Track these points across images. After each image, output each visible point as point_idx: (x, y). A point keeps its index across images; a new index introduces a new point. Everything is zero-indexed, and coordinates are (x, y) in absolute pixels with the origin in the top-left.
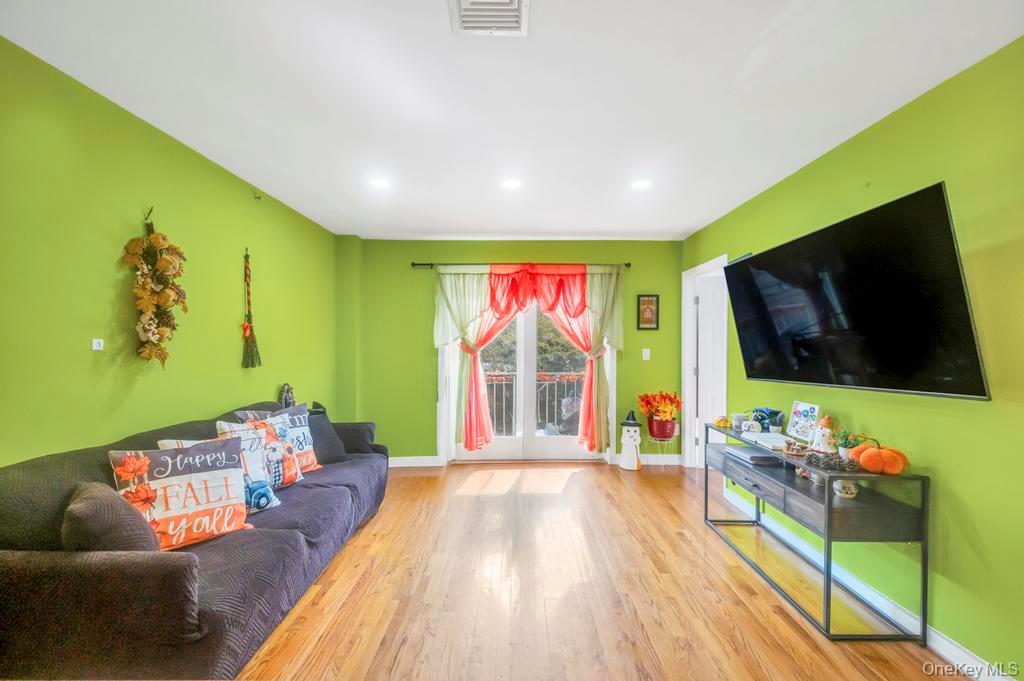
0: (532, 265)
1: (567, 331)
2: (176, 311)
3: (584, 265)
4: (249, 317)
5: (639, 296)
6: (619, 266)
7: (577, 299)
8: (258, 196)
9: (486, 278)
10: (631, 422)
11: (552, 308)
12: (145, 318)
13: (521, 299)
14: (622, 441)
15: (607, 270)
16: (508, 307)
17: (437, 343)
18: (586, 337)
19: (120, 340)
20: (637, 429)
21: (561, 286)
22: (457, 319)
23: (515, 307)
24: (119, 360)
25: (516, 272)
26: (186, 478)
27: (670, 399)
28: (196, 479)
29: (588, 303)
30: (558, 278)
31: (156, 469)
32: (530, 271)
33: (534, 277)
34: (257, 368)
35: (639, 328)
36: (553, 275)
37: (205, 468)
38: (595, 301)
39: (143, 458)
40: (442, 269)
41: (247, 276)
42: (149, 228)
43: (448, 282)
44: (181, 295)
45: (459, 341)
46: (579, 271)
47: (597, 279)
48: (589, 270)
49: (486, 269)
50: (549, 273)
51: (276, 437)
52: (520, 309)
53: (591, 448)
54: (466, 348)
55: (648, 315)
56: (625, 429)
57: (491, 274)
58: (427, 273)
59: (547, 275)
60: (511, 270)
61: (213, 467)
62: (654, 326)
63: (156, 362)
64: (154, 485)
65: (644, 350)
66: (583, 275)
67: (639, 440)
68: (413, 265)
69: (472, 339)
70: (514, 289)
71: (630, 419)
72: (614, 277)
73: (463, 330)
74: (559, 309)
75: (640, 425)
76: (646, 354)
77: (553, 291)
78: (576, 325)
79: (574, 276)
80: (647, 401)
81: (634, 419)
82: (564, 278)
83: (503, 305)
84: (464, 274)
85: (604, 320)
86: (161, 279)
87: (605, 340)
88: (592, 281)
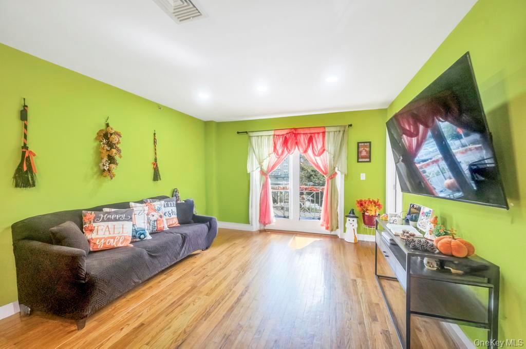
0: (295, 129)
1: (314, 163)
2: (117, 157)
3: (324, 127)
4: (156, 160)
5: (358, 143)
6: (345, 127)
7: (320, 146)
8: (160, 107)
9: (272, 138)
10: (351, 215)
11: (305, 151)
12: (104, 161)
13: (289, 148)
14: (346, 226)
15: (338, 129)
16: (283, 152)
17: (249, 171)
18: (325, 168)
19: (95, 169)
20: (355, 220)
21: (310, 140)
22: (258, 157)
23: (286, 152)
24: (95, 177)
25: (287, 134)
26: (107, 223)
27: (375, 203)
28: (110, 224)
29: (326, 148)
30: (309, 135)
31: (96, 219)
32: (294, 132)
33: (296, 135)
34: (159, 181)
35: (358, 162)
36: (306, 134)
37: (115, 220)
38: (330, 146)
39: (93, 214)
40: (251, 134)
41: (155, 142)
42: (107, 125)
43: (254, 140)
44: (119, 151)
45: (259, 169)
46: (322, 130)
47: (332, 134)
48: (327, 129)
49: (272, 133)
50: (305, 132)
51: (155, 210)
52: (289, 153)
53: (327, 228)
54: (263, 173)
55: (364, 153)
56: (348, 219)
57: (274, 135)
58: (245, 136)
59: (304, 134)
60: (284, 132)
61: (119, 220)
62: (368, 160)
63: (109, 178)
64: (94, 225)
65: (361, 174)
66: (324, 133)
67: (356, 226)
68: (238, 133)
69: (265, 168)
70: (285, 142)
71: (351, 214)
72: (341, 133)
73: (260, 163)
74: (310, 151)
75: (357, 217)
76: (363, 177)
77: (307, 142)
78: (319, 160)
79: (319, 133)
80: (361, 203)
81: (353, 213)
82: (313, 135)
83: (280, 152)
84: (261, 136)
85: (336, 157)
86: (111, 145)
87: (336, 169)
88: (329, 136)
